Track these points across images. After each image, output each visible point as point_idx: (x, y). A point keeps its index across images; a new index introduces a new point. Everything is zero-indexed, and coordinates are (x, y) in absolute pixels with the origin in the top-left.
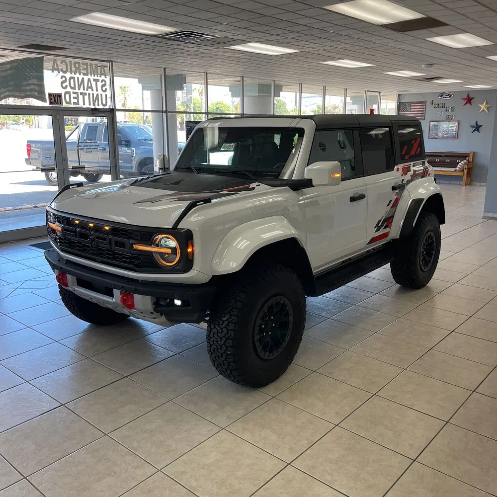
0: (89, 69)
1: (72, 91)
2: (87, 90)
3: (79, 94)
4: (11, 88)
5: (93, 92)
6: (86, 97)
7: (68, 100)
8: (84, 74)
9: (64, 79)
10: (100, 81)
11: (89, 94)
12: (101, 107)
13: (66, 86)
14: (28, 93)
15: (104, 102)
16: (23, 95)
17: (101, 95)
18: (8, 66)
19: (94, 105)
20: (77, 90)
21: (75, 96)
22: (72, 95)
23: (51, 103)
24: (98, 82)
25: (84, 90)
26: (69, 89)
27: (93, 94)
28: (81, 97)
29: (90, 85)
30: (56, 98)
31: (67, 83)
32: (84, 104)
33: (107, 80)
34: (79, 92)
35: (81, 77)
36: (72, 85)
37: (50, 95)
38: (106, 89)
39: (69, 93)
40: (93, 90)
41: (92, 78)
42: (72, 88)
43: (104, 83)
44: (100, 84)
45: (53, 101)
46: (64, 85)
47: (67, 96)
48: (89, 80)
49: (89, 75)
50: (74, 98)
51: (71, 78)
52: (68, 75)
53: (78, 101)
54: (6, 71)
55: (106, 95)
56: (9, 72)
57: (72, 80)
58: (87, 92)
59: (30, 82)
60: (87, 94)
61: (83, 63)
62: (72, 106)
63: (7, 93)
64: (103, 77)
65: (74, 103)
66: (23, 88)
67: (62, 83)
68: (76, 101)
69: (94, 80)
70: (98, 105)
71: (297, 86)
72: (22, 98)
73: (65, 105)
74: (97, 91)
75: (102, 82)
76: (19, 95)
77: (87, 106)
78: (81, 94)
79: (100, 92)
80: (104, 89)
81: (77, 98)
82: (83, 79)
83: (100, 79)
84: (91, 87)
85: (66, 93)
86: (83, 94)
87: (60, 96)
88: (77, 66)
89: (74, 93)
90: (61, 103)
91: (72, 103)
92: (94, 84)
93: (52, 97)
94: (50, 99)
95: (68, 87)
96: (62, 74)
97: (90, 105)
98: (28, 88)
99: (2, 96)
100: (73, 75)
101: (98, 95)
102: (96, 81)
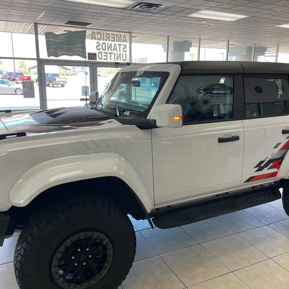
0: (115, 38)
1: (103, 51)
2: (113, 51)
3: (108, 53)
4: (65, 50)
5: (117, 52)
6: (113, 56)
7: (100, 57)
8: (112, 41)
9: (98, 44)
10: (123, 45)
11: (114, 53)
12: (122, 61)
13: (100, 48)
14: (75, 53)
15: (124, 59)
16: (72, 54)
17: (123, 54)
18: (64, 36)
19: (117, 60)
20: (106, 51)
21: (105, 54)
22: (103, 54)
23: (89, 59)
24: (121, 46)
25: (111, 51)
26: (101, 50)
27: (117, 54)
28: (109, 55)
29: (115, 48)
30: (92, 56)
31: (100, 47)
32: (111, 60)
33: (128, 44)
34: (108, 52)
35: (110, 43)
36: (104, 48)
37: (89, 54)
38: (126, 50)
39: (101, 52)
40: (117, 51)
41: (117, 43)
42: (103, 49)
43: (125, 46)
44: (122, 47)
45: (90, 57)
46: (98, 48)
47: (100, 54)
48: (115, 45)
49: (115, 42)
50: (105, 56)
51: (103, 43)
52: (101, 42)
53: (107, 58)
54: (62, 39)
55: (126, 54)
56: (64, 40)
57: (104, 45)
58: (113, 52)
59: (77, 45)
60: (113, 54)
61: (112, 34)
62: (103, 61)
63: (62, 53)
64: (125, 43)
65: (104, 59)
66: (72, 50)
67: (97, 46)
68: (105, 58)
69: (119, 45)
70: (120, 60)
71: (275, 48)
72: (71, 55)
73: (98, 60)
74: (120, 51)
75: (124, 46)
76: (69, 53)
77: (113, 61)
78: (109, 53)
79: (122, 52)
80: (125, 50)
81: (106, 56)
82: (111, 44)
83: (123, 44)
84: (116, 49)
85: (99, 53)
86: (111, 54)
87: (95, 54)
88: (108, 36)
89: (104, 53)
90: (96, 59)
91: (103, 59)
92: (118, 47)
93: (90, 55)
94: (89, 56)
95: (101, 49)
96: (97, 41)
97: (114, 60)
98: (75, 50)
99: (59, 54)
100: (105, 42)
101: (120, 54)
102: (120, 45)
